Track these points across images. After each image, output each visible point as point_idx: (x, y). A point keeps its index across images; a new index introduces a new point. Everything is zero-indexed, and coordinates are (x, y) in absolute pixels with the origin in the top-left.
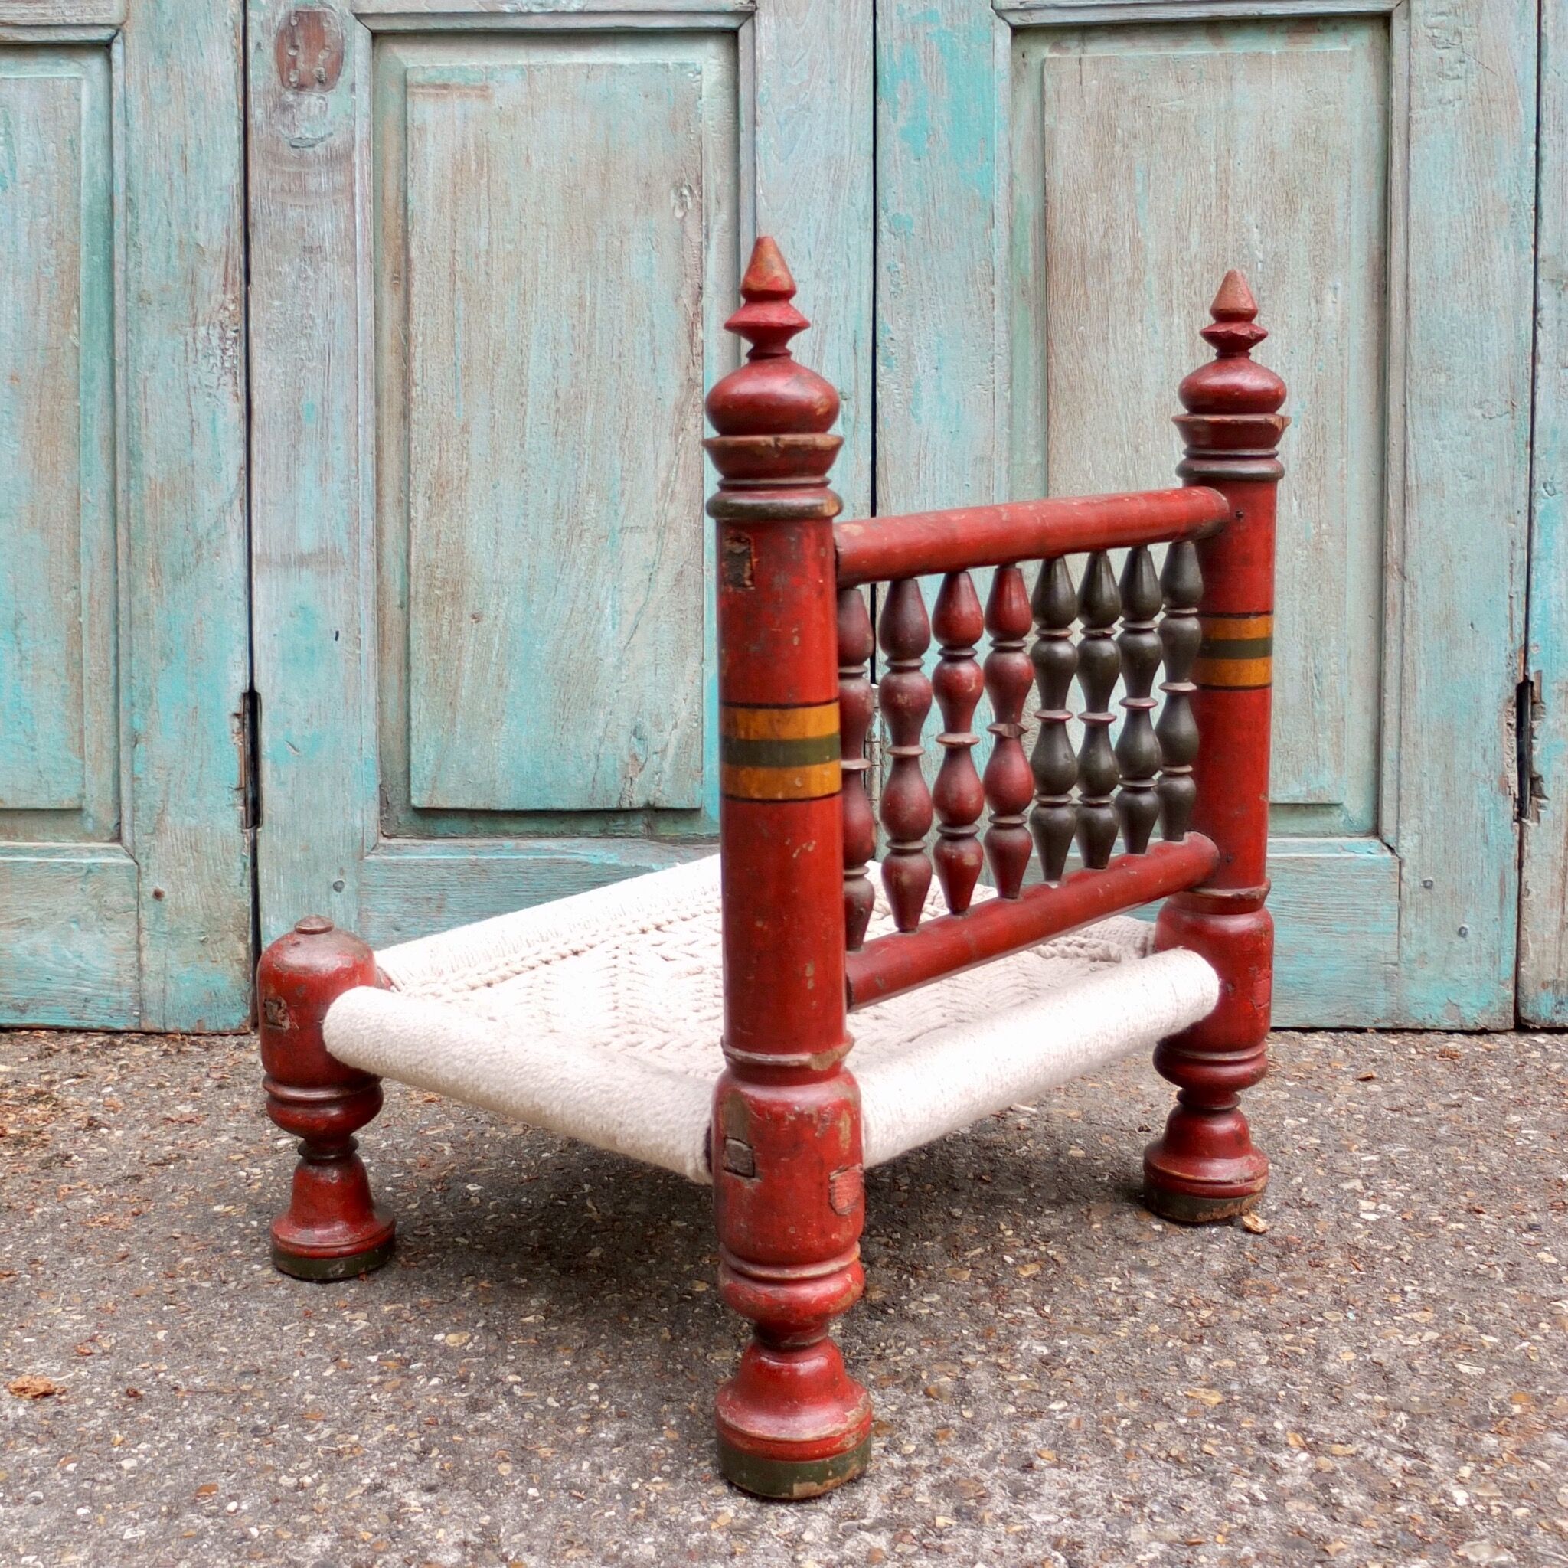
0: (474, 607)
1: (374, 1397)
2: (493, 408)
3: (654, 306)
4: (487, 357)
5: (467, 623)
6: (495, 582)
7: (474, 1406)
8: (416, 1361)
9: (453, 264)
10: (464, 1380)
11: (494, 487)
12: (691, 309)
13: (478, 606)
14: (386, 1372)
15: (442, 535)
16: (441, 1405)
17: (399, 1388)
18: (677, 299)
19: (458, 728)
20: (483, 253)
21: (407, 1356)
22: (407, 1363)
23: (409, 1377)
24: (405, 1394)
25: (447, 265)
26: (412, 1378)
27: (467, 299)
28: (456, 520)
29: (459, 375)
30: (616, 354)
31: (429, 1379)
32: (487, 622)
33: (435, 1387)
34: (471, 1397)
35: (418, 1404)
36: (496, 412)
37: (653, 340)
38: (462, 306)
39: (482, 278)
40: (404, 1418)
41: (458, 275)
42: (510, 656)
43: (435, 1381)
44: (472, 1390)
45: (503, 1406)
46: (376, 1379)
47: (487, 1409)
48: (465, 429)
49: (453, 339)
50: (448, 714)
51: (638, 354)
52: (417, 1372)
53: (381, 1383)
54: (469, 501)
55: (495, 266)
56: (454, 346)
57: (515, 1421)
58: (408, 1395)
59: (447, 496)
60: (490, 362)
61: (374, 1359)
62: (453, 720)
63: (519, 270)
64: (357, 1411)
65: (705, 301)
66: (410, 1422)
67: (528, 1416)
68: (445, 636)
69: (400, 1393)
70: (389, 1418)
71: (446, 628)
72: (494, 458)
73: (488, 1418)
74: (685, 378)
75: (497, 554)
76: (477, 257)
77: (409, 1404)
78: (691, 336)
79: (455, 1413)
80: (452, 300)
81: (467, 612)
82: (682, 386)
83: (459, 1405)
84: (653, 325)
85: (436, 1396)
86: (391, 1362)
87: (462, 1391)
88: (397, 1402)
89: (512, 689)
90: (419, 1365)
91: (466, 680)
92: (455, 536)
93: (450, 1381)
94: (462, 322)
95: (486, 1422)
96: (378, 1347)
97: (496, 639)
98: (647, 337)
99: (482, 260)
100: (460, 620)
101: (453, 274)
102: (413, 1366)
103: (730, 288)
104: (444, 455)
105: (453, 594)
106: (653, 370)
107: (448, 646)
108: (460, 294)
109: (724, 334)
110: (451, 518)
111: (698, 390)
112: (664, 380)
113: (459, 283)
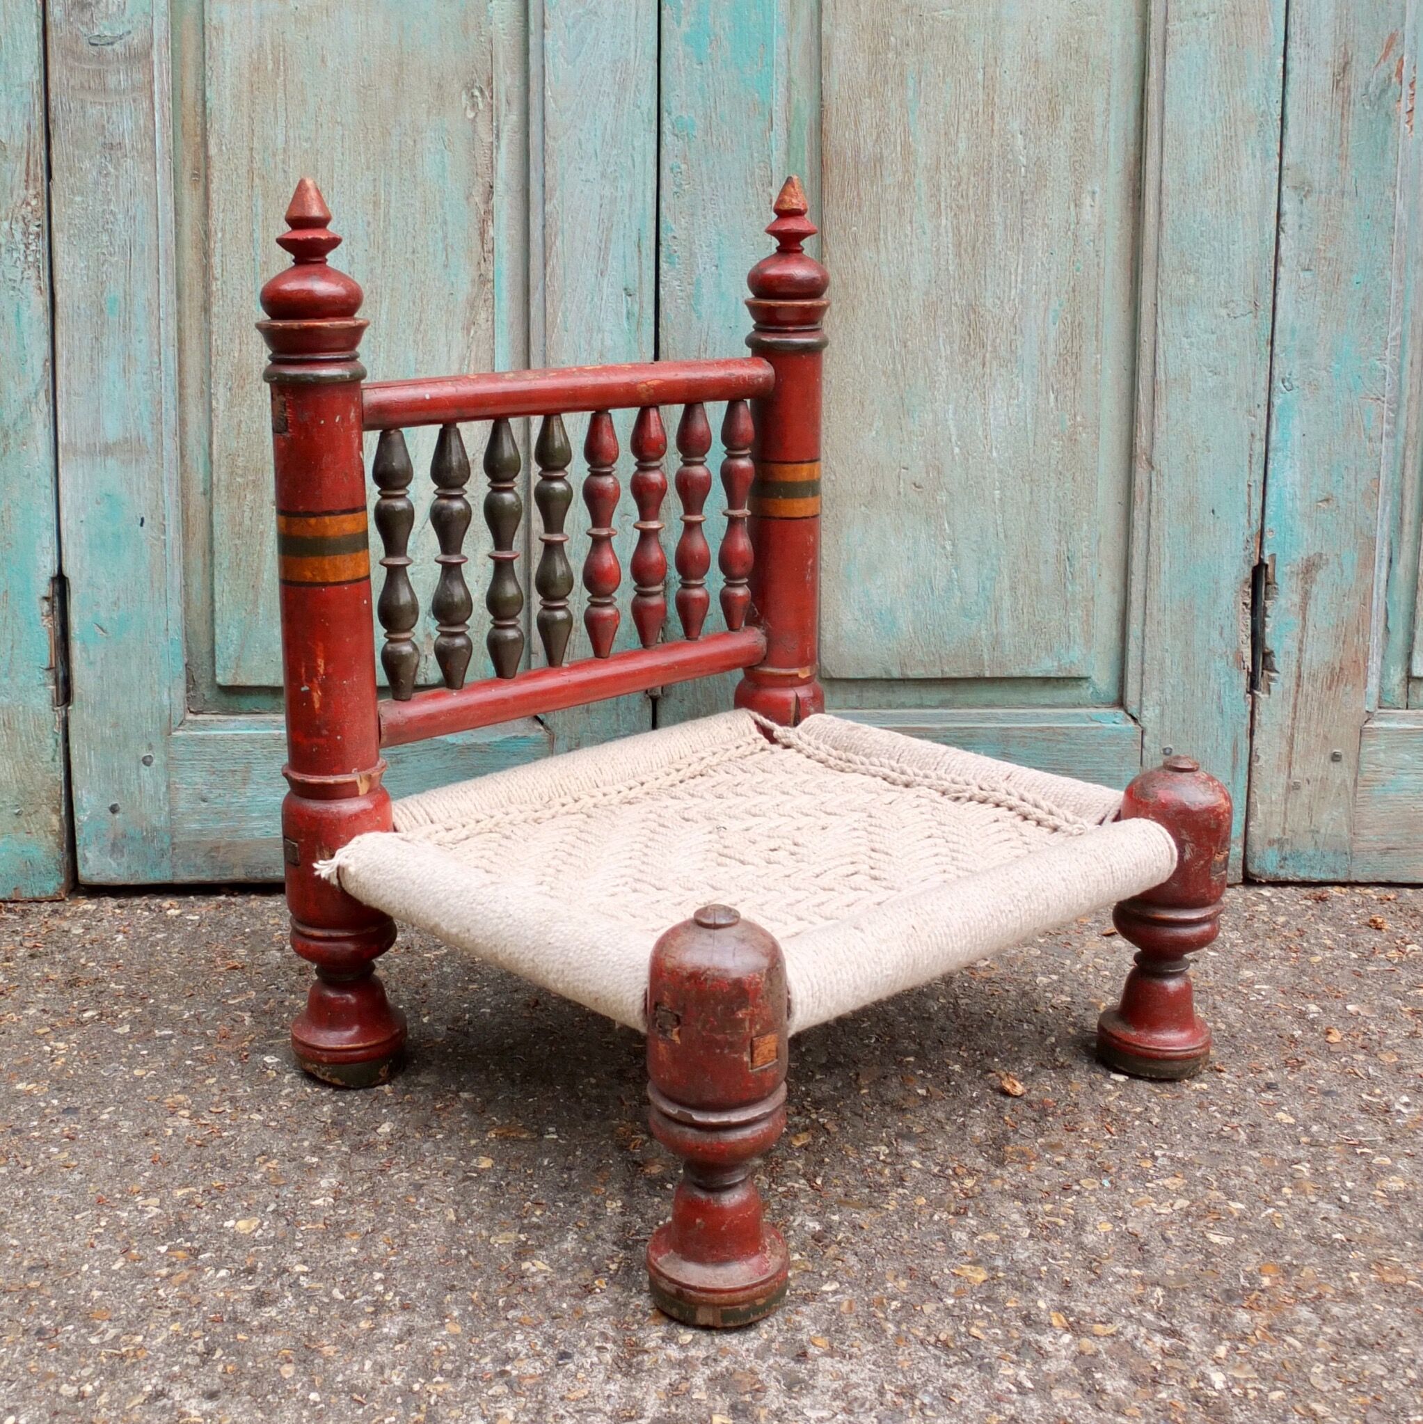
1: (161, 1292)
3: (446, 203)
5: (268, 509)
7: (260, 1300)
8: (205, 1251)
9: (252, 161)
10: (251, 1271)
12: (482, 207)
14: (174, 1264)
15: (243, 425)
16: (228, 1300)
17: (186, 1281)
18: (468, 197)
19: (261, 610)
20: (280, 151)
21: (196, 1245)
22: (195, 1253)
23: (197, 1269)
24: (193, 1286)
25: (245, 162)
26: (200, 1270)
27: (265, 196)
28: (256, 410)
29: (258, 270)
30: (409, 250)
31: (217, 1270)
33: (223, 1279)
34: (258, 1290)
35: (204, 1298)
37: (445, 237)
38: (260, 203)
39: (280, 176)
40: (190, 1315)
41: (256, 173)
43: (223, 1273)
44: (259, 1282)
45: (289, 1300)
46: (164, 1272)
47: (274, 1302)
49: (251, 235)
50: (251, 596)
51: (431, 250)
52: (206, 1264)
53: (169, 1276)
55: (292, 164)
56: (252, 241)
57: (300, 1315)
58: (195, 1288)
59: (248, 387)
61: (163, 1249)
62: (255, 602)
63: (316, 168)
64: (143, 1309)
65: (495, 199)
66: (196, 1320)
67: (313, 1309)
68: (247, 522)
69: (188, 1287)
70: (175, 1315)
71: (247, 514)
73: (273, 1314)
74: (476, 274)
76: (274, 155)
77: (195, 1299)
78: (482, 233)
79: (241, 1308)
80: (250, 197)
81: (268, 499)
82: (473, 281)
83: (244, 1299)
84: (445, 222)
85: (223, 1290)
86: (180, 1253)
87: (250, 1283)
88: (183, 1297)
90: (207, 1255)
91: (268, 564)
92: (256, 426)
93: (237, 1274)
94: (260, 218)
95: (271, 1317)
96: (169, 1236)
98: (440, 234)
99: (280, 157)
100: (261, 507)
101: (251, 171)
102: (202, 1256)
103: (520, 188)
104: (244, 348)
105: (254, 482)
106: (446, 266)
107: (250, 532)
108: (258, 191)
109: (513, 232)
110: (251, 408)
111: (489, 285)
112: (456, 275)
113: (257, 180)
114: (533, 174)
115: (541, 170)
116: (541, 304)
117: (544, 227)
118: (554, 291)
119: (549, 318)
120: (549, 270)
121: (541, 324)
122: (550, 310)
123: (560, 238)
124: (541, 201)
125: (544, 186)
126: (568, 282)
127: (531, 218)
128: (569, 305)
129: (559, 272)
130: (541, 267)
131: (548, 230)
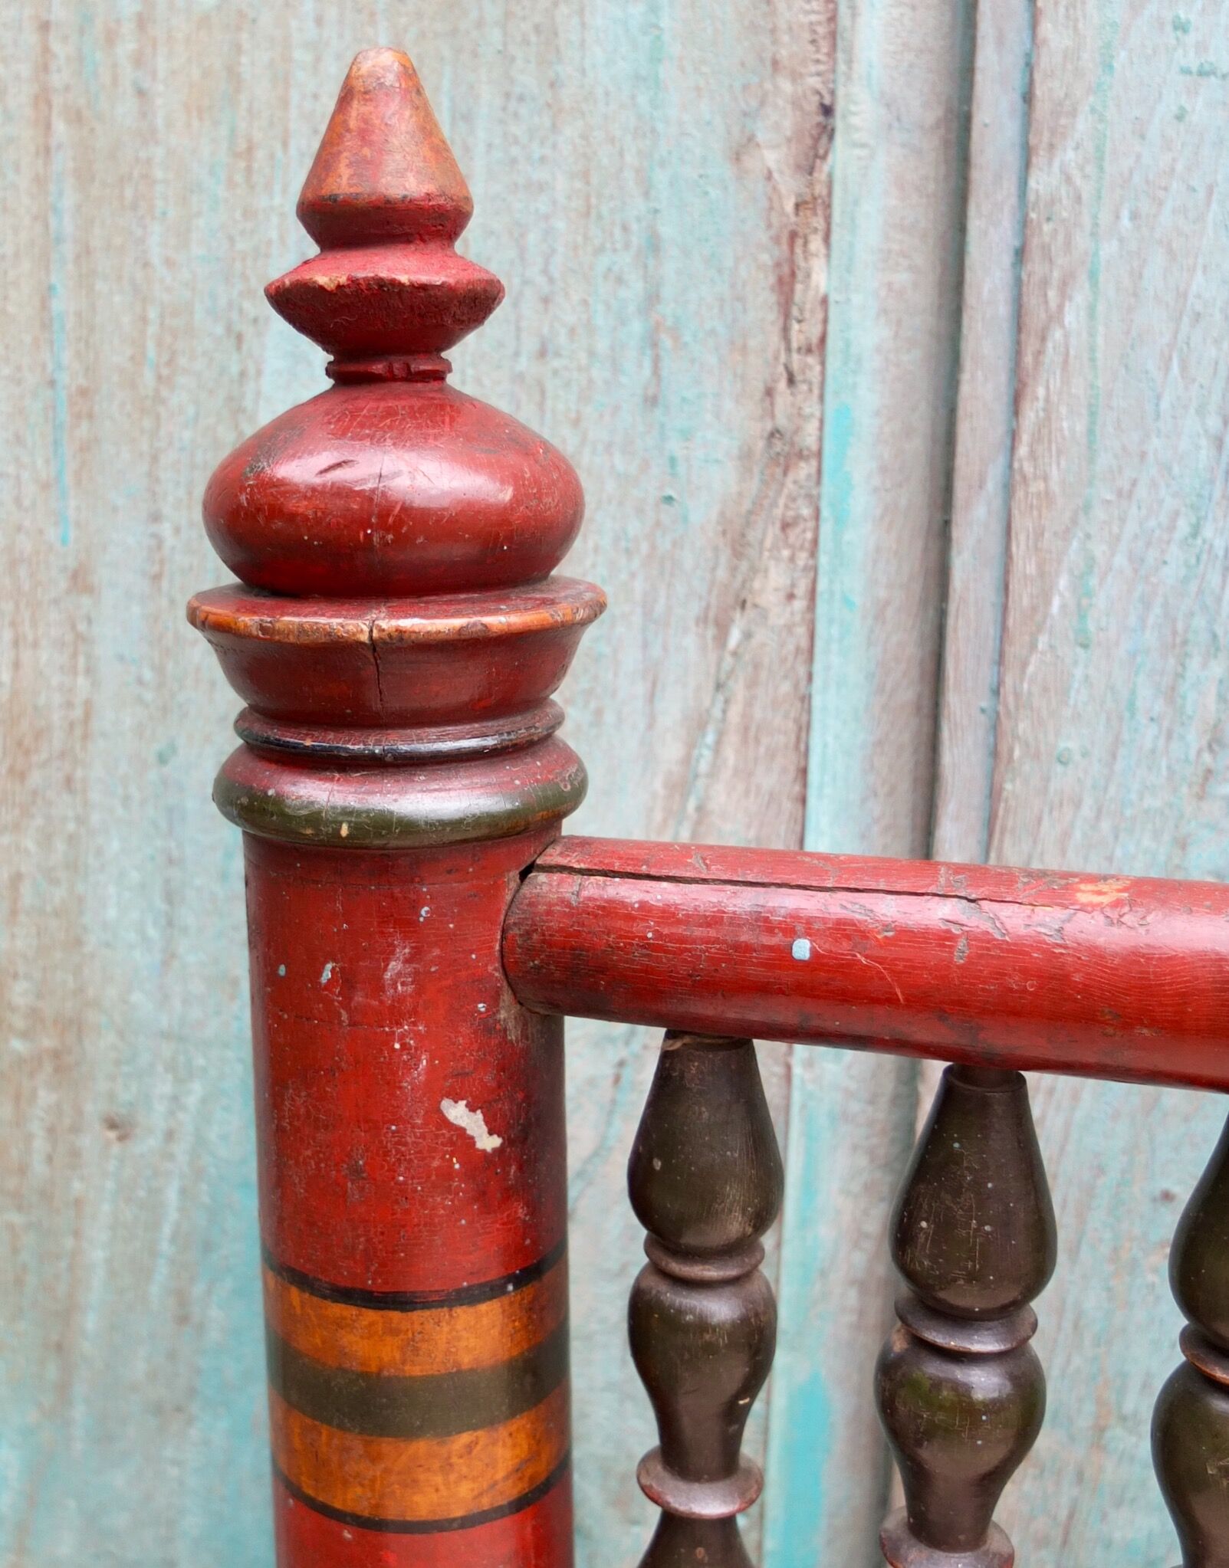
0: (111, 1096)
2: (156, 518)
3: (661, 178)
4: (138, 359)
5: (92, 1139)
6: (166, 1035)
9: (44, 67)
11: (162, 759)
12: (789, 187)
13: (125, 1096)
15: (26, 890)
18: (740, 151)
19: (79, 1412)
20: (128, 28)
25: (25, 70)
27: (84, 176)
28: (60, 846)
29: (64, 415)
30: (530, 344)
32: (147, 1144)
36: (166, 529)
37: (653, 298)
38: (69, 200)
39: (126, 109)
41: (57, 101)
42: (208, 1247)
48: (80, 580)
49: (44, 305)
50: (52, 1372)
51: (602, 345)
54: (95, 796)
55: (162, 65)
56: (46, 325)
59: (35, 778)
60: (148, 377)
62: (63, 1389)
63: (233, 73)
65: (842, 157)
68: (39, 1167)
71: (40, 1144)
72: (159, 670)
74: (758, 429)
75: (169, 957)
76: (111, 38)
78: (787, 281)
80: (40, 182)
81: (93, 1109)
82: (746, 456)
84: (654, 245)
89: (214, 1335)
91: (96, 1291)
92: (59, 894)
94: (68, 250)
97: (172, 1195)
98: (636, 288)
99: (127, 47)
100: (76, 1129)
101: (42, 99)
103: (933, 115)
104: (26, 655)
105: (56, 1054)
106: (652, 401)
107: (46, 1195)
108: (63, 161)
109: (903, 278)
110: (46, 840)
111: (804, 470)
112: (687, 435)
113: (60, 127)
114: (988, 58)
115: (1017, 40)
116: (994, 547)
117: (1020, 254)
118: (1048, 496)
119: (1022, 596)
120: (1031, 415)
121: (990, 615)
122: (1025, 565)
123: (1080, 297)
124: (1013, 159)
125: (1028, 98)
126: (1104, 460)
127: (975, 225)
128: (1099, 550)
129: (1071, 425)
130: (1000, 408)
131: (1036, 266)
